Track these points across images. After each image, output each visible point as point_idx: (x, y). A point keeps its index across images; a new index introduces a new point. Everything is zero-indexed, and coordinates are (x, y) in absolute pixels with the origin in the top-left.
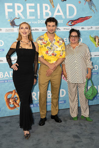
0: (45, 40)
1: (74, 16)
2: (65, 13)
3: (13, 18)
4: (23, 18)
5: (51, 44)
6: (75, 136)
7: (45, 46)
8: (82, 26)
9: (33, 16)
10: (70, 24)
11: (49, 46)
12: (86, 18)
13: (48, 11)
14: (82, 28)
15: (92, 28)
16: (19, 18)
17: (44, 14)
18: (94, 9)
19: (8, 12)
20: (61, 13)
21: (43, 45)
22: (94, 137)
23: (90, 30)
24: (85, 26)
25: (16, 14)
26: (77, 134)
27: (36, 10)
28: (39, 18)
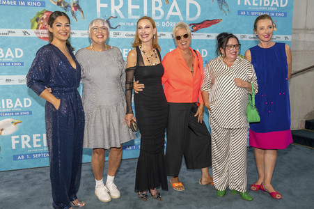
1: (198, 18)
2: (184, 13)
3: (107, 17)
4: (122, 17)
8: (208, 32)
9: (137, 15)
12: (214, 22)
13: (159, 8)
14: (208, 36)
16: (116, 17)
17: (154, 13)
18: (226, 10)
19: (101, 8)
20: (178, 13)
24: (213, 32)
25: (113, 11)
27: (142, 6)
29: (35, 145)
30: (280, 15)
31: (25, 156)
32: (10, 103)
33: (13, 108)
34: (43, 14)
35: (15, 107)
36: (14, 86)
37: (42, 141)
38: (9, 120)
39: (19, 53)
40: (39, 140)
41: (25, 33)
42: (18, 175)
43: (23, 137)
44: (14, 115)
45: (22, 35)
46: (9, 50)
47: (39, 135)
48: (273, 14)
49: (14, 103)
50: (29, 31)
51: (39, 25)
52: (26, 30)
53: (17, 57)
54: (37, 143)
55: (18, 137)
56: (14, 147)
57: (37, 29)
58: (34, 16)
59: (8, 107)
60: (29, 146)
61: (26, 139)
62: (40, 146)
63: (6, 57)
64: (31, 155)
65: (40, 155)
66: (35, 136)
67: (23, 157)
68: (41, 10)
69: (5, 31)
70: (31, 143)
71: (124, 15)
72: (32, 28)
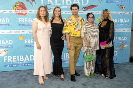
0: (73, 20)
1: (87, 4)
2: (81, 2)
3: (46, 4)
4: (53, 4)
5: (77, 23)
6: (83, 84)
7: (73, 25)
8: (91, 11)
9: (60, 3)
10: (84, 9)
11: (76, 25)
12: (95, 6)
15: (98, 12)
16: (50, 4)
17: (67, 2)
20: (78, 2)
21: (72, 24)
22: (96, 85)
23: (97, 14)
24: (94, 11)
25: (49, 2)
26: (85, 83)
28: (63, 4)
29: (14, 61)
30: (127, 2)
31: (10, 65)
32: (4, 42)
33: (5, 44)
34: (18, 3)
35: (6, 44)
36: (5, 35)
37: (17, 59)
38: (3, 49)
39: (8, 21)
40: (16, 59)
41: (10, 11)
42: (6, 74)
43: (9, 57)
44: (5, 47)
45: (9, 12)
46: (3, 19)
47: (16, 56)
48: (123, 2)
49: (5, 42)
50: (12, 11)
51: (16, 8)
52: (11, 10)
53: (7, 22)
54: (15, 60)
55: (7, 57)
56: (5, 61)
57: (16, 10)
58: (14, 4)
59: (3, 44)
60: (11, 61)
61: (10, 58)
62: (16, 61)
63: (2, 22)
64: (12, 65)
65: (16, 65)
66: (14, 57)
67: (9, 66)
68: (17, 1)
69: (2, 11)
70: (12, 60)
71: (54, 3)
72: (13, 10)
